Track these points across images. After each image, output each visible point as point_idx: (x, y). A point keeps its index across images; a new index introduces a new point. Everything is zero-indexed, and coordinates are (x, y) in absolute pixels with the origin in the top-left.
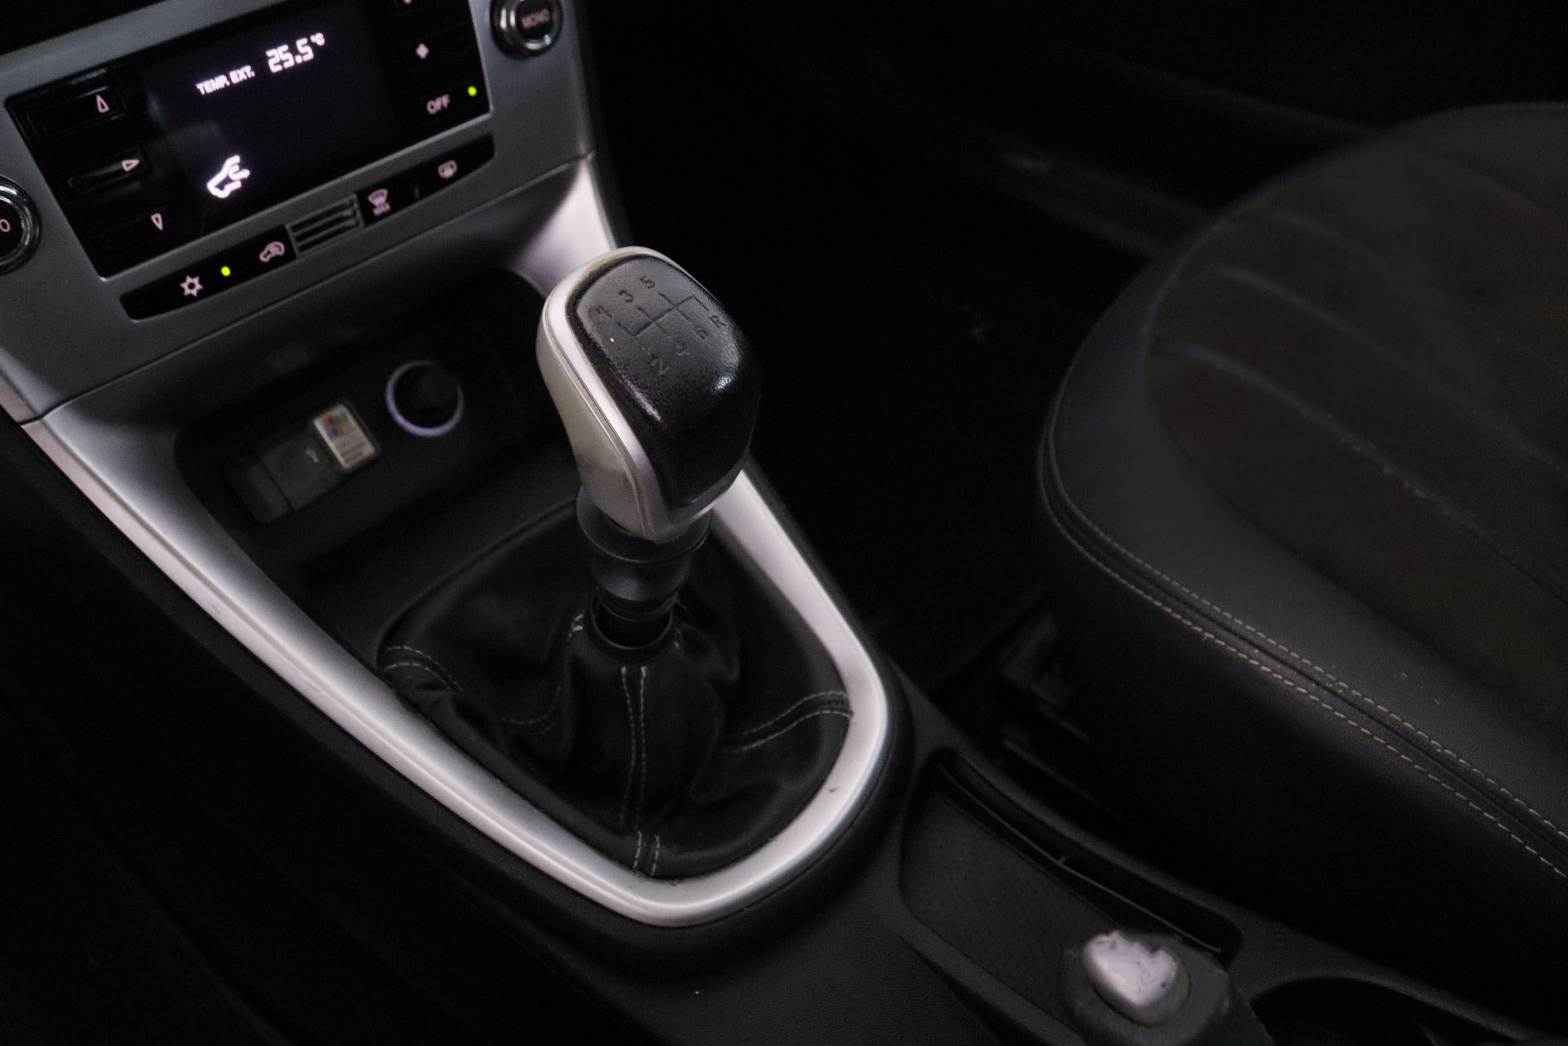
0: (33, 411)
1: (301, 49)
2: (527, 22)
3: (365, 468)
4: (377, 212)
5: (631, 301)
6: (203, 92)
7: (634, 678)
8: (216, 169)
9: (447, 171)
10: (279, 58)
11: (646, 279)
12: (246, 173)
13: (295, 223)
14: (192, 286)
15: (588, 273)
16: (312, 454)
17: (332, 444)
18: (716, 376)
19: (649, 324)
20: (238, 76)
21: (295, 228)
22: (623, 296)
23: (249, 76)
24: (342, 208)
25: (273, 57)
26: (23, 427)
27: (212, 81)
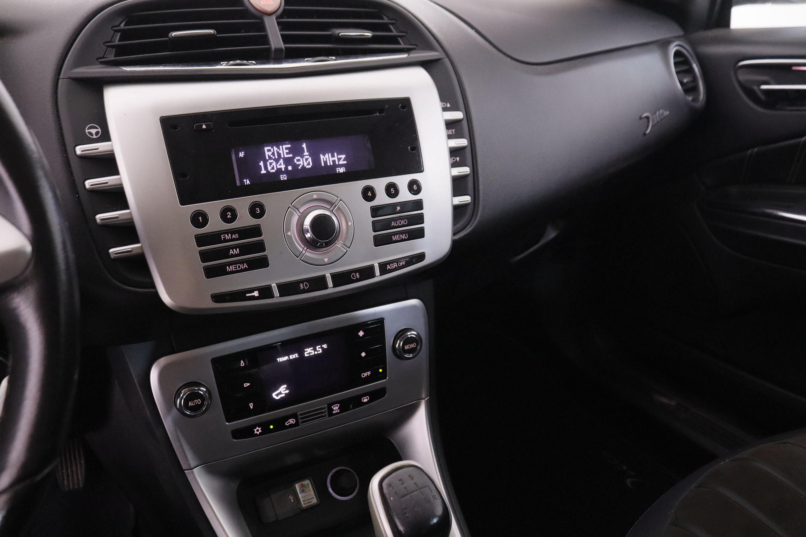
0: (191, 467)
1: (318, 349)
2: (407, 347)
3: (312, 508)
4: (334, 412)
5: (403, 484)
6: (279, 361)
8: (277, 389)
9: (365, 400)
10: (309, 352)
11: (411, 476)
12: (287, 391)
13: (301, 413)
14: (258, 430)
15: (391, 469)
16: (291, 499)
17: (300, 496)
19: (407, 495)
20: (293, 356)
21: (301, 415)
22: (400, 482)
23: (297, 357)
24: (322, 409)
25: (307, 351)
26: (185, 471)
27: (283, 358)
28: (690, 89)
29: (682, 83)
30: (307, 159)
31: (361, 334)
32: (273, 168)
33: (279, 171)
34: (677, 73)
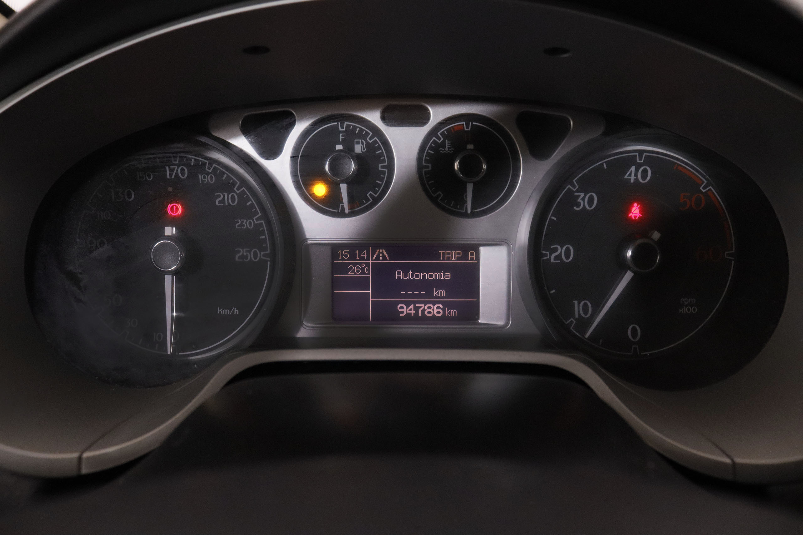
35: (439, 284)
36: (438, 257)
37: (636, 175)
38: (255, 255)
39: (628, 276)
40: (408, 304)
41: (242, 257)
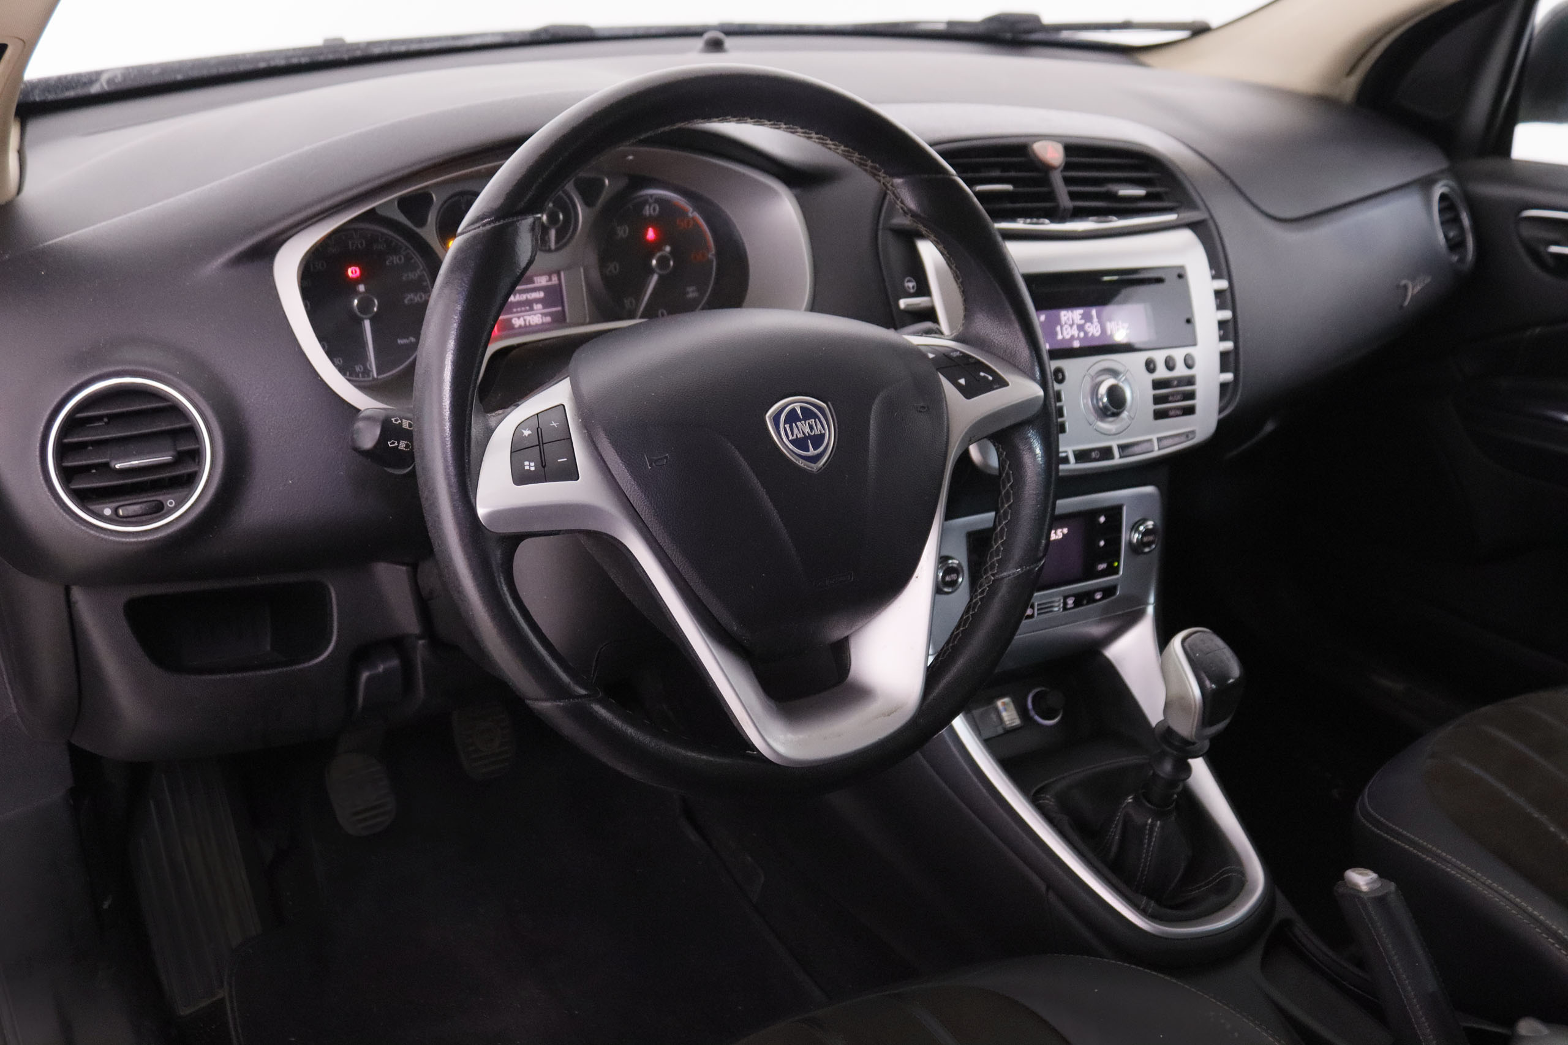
1: (1058, 533)
2: (1146, 540)
3: (1016, 728)
4: (1069, 606)
5: (1205, 644)
7: (1153, 825)
9: (1098, 596)
13: (1039, 603)
16: (994, 716)
17: (1004, 713)
18: (1229, 679)
19: (1210, 653)
24: (1058, 601)
28: (1456, 245)
29: (1446, 236)
30: (1096, 327)
31: (1102, 519)
32: (1068, 334)
33: (1072, 338)
34: (1443, 223)
35: (537, 301)
36: (532, 282)
37: (649, 210)
38: (421, 297)
39: (655, 277)
40: (519, 318)
41: (411, 300)
